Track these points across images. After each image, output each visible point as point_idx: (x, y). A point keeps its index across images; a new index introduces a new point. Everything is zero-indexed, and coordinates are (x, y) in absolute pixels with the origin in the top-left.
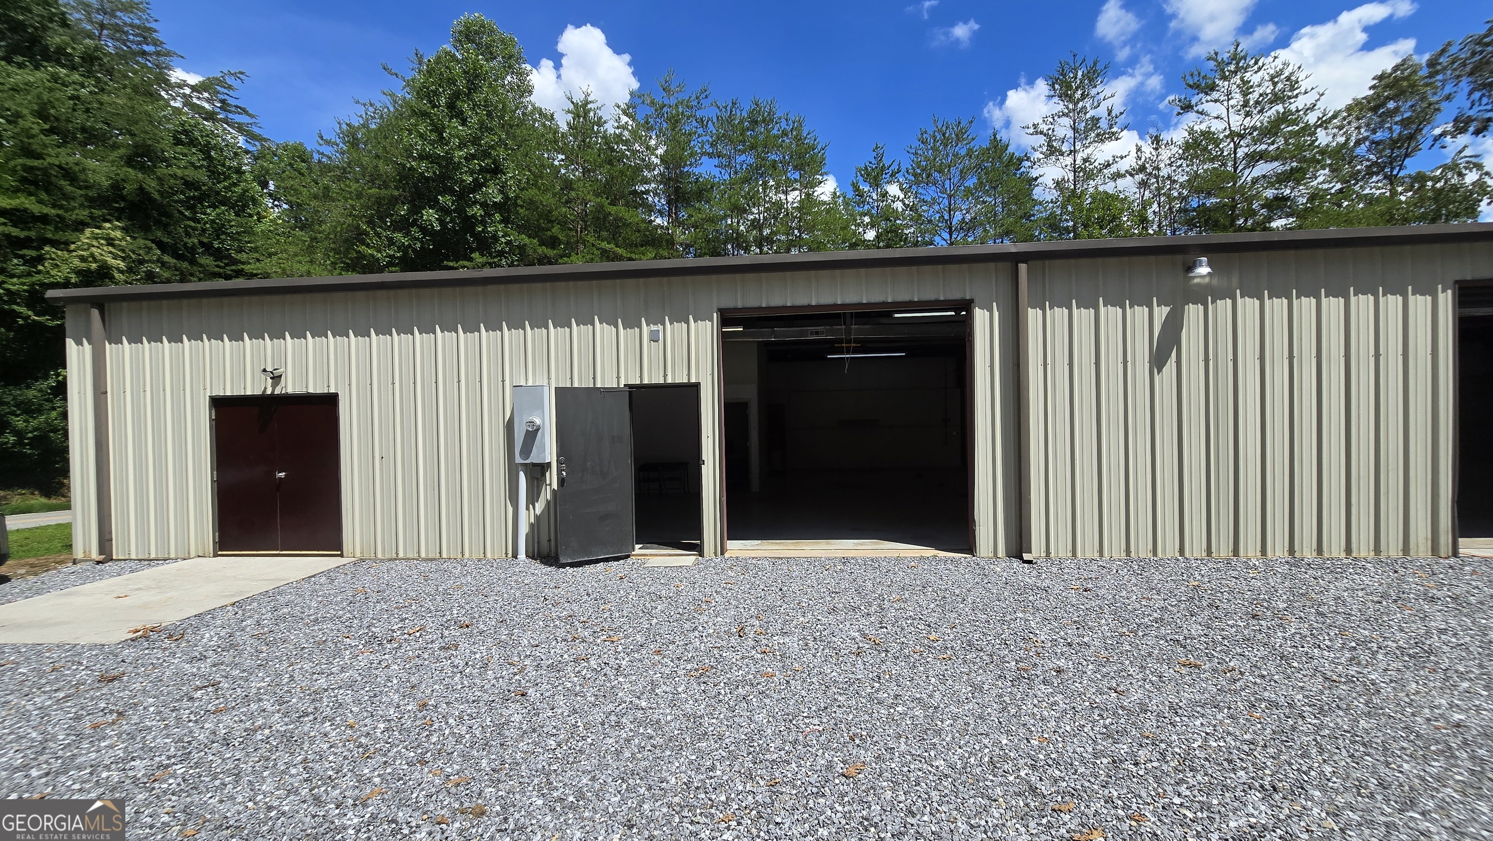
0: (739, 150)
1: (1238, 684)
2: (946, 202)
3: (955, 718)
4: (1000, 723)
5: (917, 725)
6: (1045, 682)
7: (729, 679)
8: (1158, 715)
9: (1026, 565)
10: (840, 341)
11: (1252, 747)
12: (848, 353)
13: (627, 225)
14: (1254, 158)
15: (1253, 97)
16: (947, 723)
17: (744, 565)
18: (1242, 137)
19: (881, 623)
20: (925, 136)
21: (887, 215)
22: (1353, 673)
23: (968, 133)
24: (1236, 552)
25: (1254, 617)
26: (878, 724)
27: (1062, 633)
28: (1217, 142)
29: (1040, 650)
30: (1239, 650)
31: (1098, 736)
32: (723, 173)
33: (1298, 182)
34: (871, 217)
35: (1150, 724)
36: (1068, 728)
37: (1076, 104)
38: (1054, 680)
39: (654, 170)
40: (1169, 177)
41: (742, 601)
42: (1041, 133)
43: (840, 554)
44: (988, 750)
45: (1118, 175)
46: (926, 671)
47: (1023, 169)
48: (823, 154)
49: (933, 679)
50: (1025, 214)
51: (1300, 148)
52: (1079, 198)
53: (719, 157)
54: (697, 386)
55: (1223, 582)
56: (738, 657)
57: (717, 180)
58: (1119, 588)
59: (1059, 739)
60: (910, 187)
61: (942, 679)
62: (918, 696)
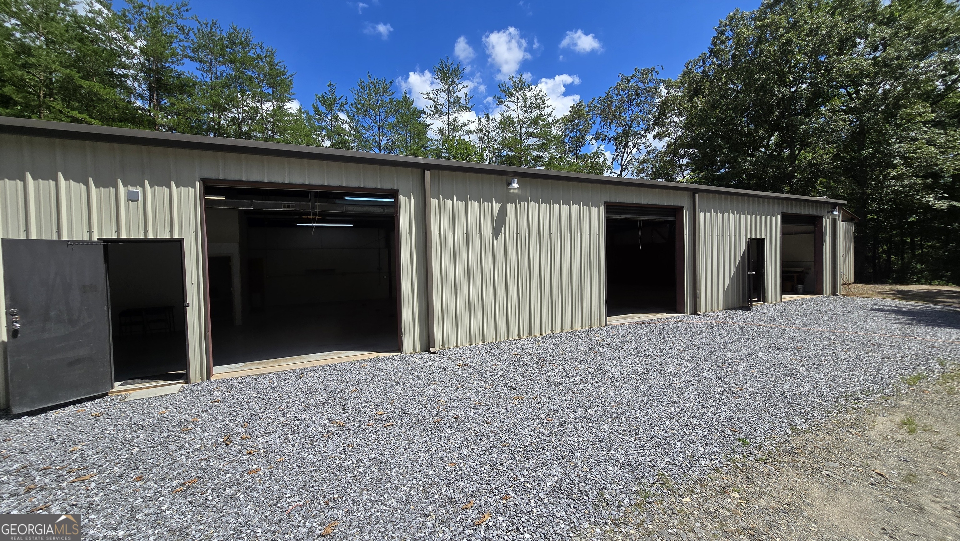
0: (220, 62)
1: (540, 405)
2: (377, 129)
3: (399, 465)
4: (427, 460)
5: (374, 478)
6: (450, 427)
7: (217, 484)
8: (508, 432)
9: (432, 355)
10: (308, 214)
11: (551, 437)
12: (314, 223)
13: (101, 100)
14: (529, 135)
15: (528, 103)
16: (394, 471)
17: (229, 385)
18: (524, 123)
19: (344, 410)
20: (363, 84)
21: (339, 131)
22: (582, 387)
23: (390, 89)
24: (530, 335)
25: (542, 366)
26: (346, 486)
27: (456, 394)
28: (514, 123)
29: (445, 407)
30: (538, 386)
31: (481, 453)
32: (205, 76)
33: (545, 150)
34: (328, 130)
35: (505, 436)
36: (465, 453)
37: (449, 86)
38: (454, 424)
39: (133, 58)
40: (493, 138)
41: (228, 415)
42: (431, 99)
43: (310, 365)
44: (421, 482)
45: (469, 132)
46: (377, 437)
47: (421, 118)
48: (291, 80)
49: (383, 442)
50: (423, 145)
51: (546, 132)
52: (451, 140)
53: (200, 62)
54: (180, 242)
55: (527, 350)
56: (225, 463)
57: (199, 80)
58: (482, 361)
59: (461, 461)
60: (354, 116)
61: (388, 440)
62: (373, 457)
